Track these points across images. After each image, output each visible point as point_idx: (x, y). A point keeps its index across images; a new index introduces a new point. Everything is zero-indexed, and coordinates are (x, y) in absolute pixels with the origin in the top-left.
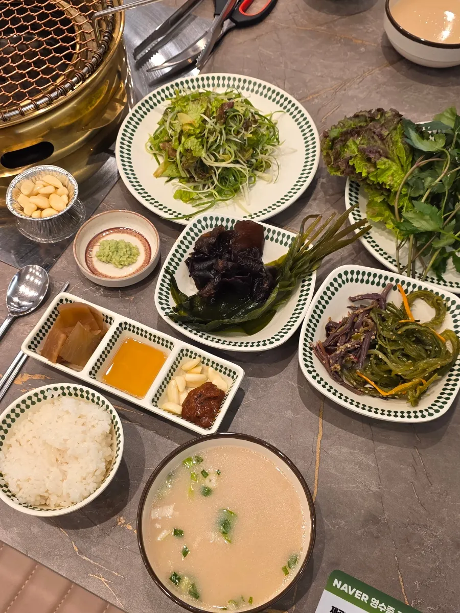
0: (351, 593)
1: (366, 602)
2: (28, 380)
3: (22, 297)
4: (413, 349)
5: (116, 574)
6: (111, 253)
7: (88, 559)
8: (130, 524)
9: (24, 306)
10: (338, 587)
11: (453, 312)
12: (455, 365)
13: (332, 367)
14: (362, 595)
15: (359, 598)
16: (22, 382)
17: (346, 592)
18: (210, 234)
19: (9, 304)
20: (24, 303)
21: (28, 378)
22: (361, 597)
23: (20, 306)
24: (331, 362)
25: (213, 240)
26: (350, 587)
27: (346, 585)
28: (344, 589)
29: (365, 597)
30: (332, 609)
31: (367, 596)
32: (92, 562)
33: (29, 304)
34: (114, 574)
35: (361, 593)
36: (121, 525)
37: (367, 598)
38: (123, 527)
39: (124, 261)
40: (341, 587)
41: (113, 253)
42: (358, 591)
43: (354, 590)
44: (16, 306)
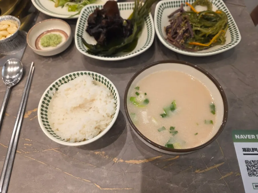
0: (246, 138)
1: (255, 138)
2: (31, 114)
3: (11, 74)
4: (208, 23)
5: (128, 189)
6: (48, 40)
7: (108, 189)
8: (121, 159)
9: (14, 79)
10: (239, 138)
11: (214, 3)
12: (228, 22)
13: (180, 43)
14: (251, 136)
15: (251, 138)
16: (29, 115)
17: (244, 138)
18: (93, 14)
19: (5, 81)
20: (14, 77)
21: (31, 113)
22: (251, 137)
23: (11, 80)
24: (178, 41)
25: (95, 16)
26: (244, 135)
27: (241, 136)
28: (242, 138)
29: (253, 136)
30: (243, 150)
31: (254, 135)
32: (111, 189)
33: (17, 76)
34: (127, 190)
35: (250, 135)
36: (116, 162)
37: (254, 136)
38: (118, 162)
39: (56, 42)
40: (240, 137)
41: (49, 40)
42: (248, 135)
43: (246, 135)
44: (8, 81)
